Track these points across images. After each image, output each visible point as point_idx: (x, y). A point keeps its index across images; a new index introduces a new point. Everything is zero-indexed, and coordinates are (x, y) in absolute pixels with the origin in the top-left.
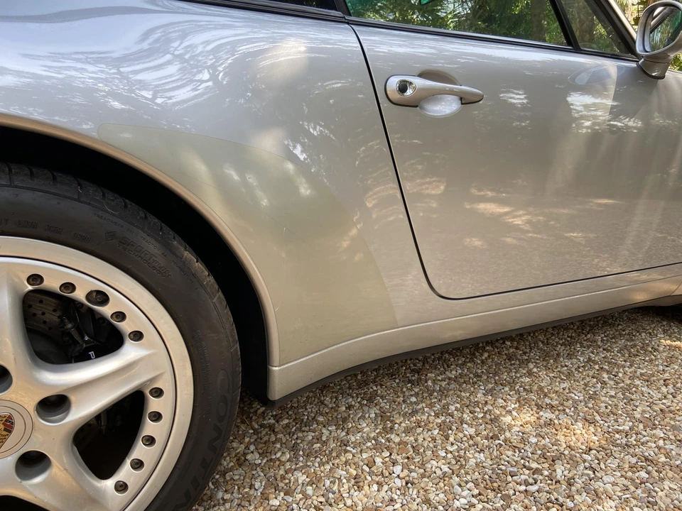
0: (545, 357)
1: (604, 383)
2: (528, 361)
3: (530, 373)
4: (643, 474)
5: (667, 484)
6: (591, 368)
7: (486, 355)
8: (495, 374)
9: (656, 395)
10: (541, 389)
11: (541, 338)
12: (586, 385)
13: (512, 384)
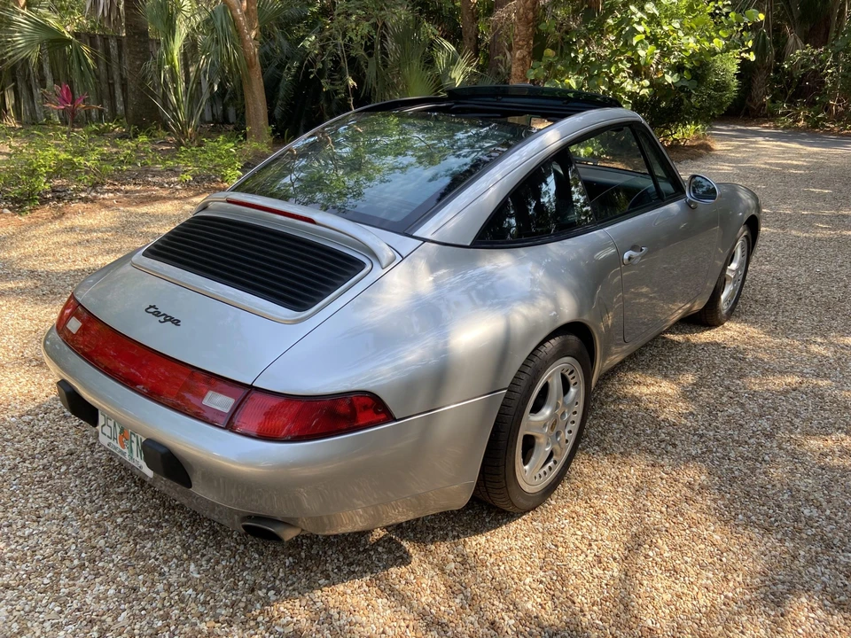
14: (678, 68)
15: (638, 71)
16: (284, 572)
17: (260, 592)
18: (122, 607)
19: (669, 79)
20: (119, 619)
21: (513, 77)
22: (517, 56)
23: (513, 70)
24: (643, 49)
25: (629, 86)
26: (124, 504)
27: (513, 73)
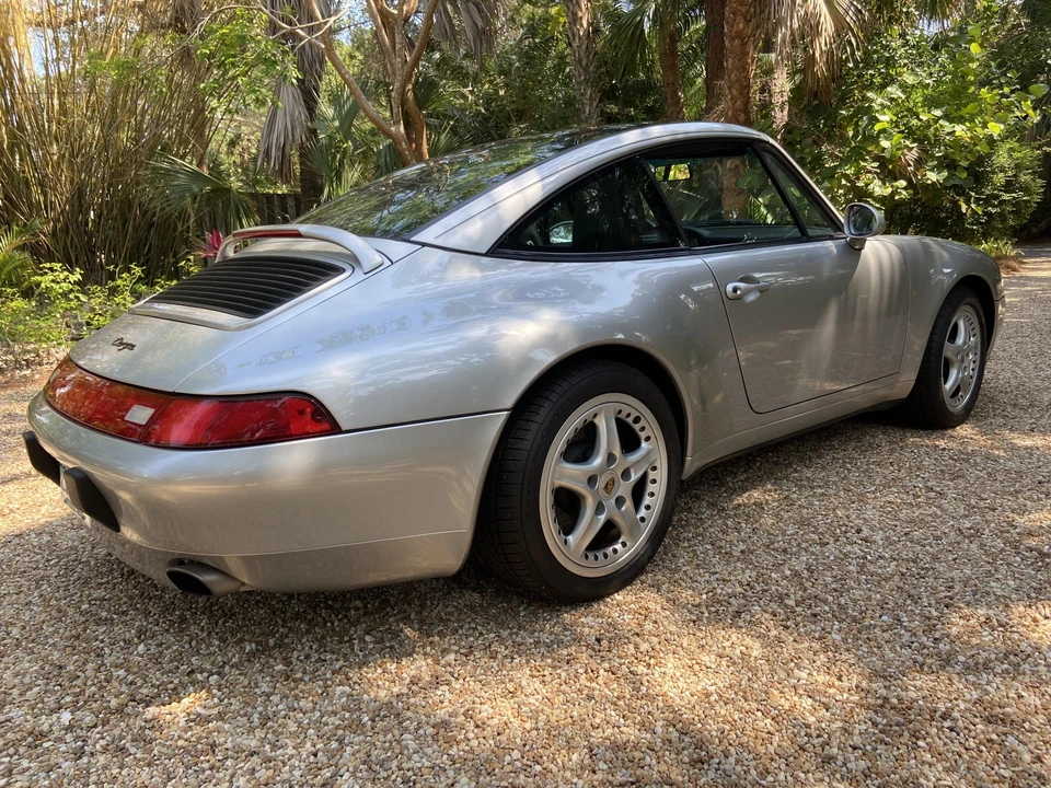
0: (801, 460)
1: (849, 470)
2: (791, 464)
3: (796, 471)
4: (889, 509)
5: (904, 511)
6: (837, 462)
7: (758, 464)
8: (772, 474)
9: (887, 472)
10: (808, 478)
11: (792, 448)
12: (837, 472)
13: (787, 478)
14: (947, 163)
15: (889, 170)
16: (240, 658)
17: (199, 675)
18: (39, 682)
19: (932, 177)
20: (28, 693)
21: (725, 191)
22: (728, 166)
23: (725, 182)
24: (886, 139)
25: (879, 188)
26: (100, 593)
27: (724, 187)
